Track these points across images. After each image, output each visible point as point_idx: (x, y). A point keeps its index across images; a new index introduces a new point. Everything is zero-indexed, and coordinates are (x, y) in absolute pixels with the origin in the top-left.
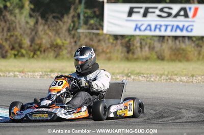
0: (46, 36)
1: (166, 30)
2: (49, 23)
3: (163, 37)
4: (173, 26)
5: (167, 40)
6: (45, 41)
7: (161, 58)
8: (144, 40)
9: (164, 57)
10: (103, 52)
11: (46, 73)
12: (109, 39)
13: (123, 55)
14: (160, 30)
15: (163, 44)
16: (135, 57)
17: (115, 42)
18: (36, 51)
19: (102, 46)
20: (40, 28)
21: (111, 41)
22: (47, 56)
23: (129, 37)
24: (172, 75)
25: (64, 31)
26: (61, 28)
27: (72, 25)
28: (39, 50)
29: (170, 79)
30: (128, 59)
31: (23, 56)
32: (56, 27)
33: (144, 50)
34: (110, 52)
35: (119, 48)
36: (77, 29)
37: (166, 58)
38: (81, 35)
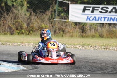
0: (36, 22)
1: (104, 20)
2: (37, 15)
3: (103, 24)
4: (109, 18)
5: (105, 26)
6: (35, 25)
7: (101, 36)
8: (92, 25)
9: (103, 36)
10: (68, 32)
11: (36, 44)
12: (72, 25)
13: (80, 34)
14: (101, 20)
15: (103, 28)
16: (87, 35)
17: (75, 26)
18: (30, 31)
19: (68, 28)
20: (33, 18)
21: (73, 26)
22: (37, 34)
23: (84, 24)
24: (107, 46)
25: (46, 20)
26: (45, 18)
27: (51, 16)
28: (32, 30)
29: (107, 48)
30: (82, 36)
31: (23, 33)
32: (42, 17)
33: (91, 31)
34: (72, 32)
35: (78, 30)
36: (53, 19)
37: (104, 36)
38: (56, 22)
